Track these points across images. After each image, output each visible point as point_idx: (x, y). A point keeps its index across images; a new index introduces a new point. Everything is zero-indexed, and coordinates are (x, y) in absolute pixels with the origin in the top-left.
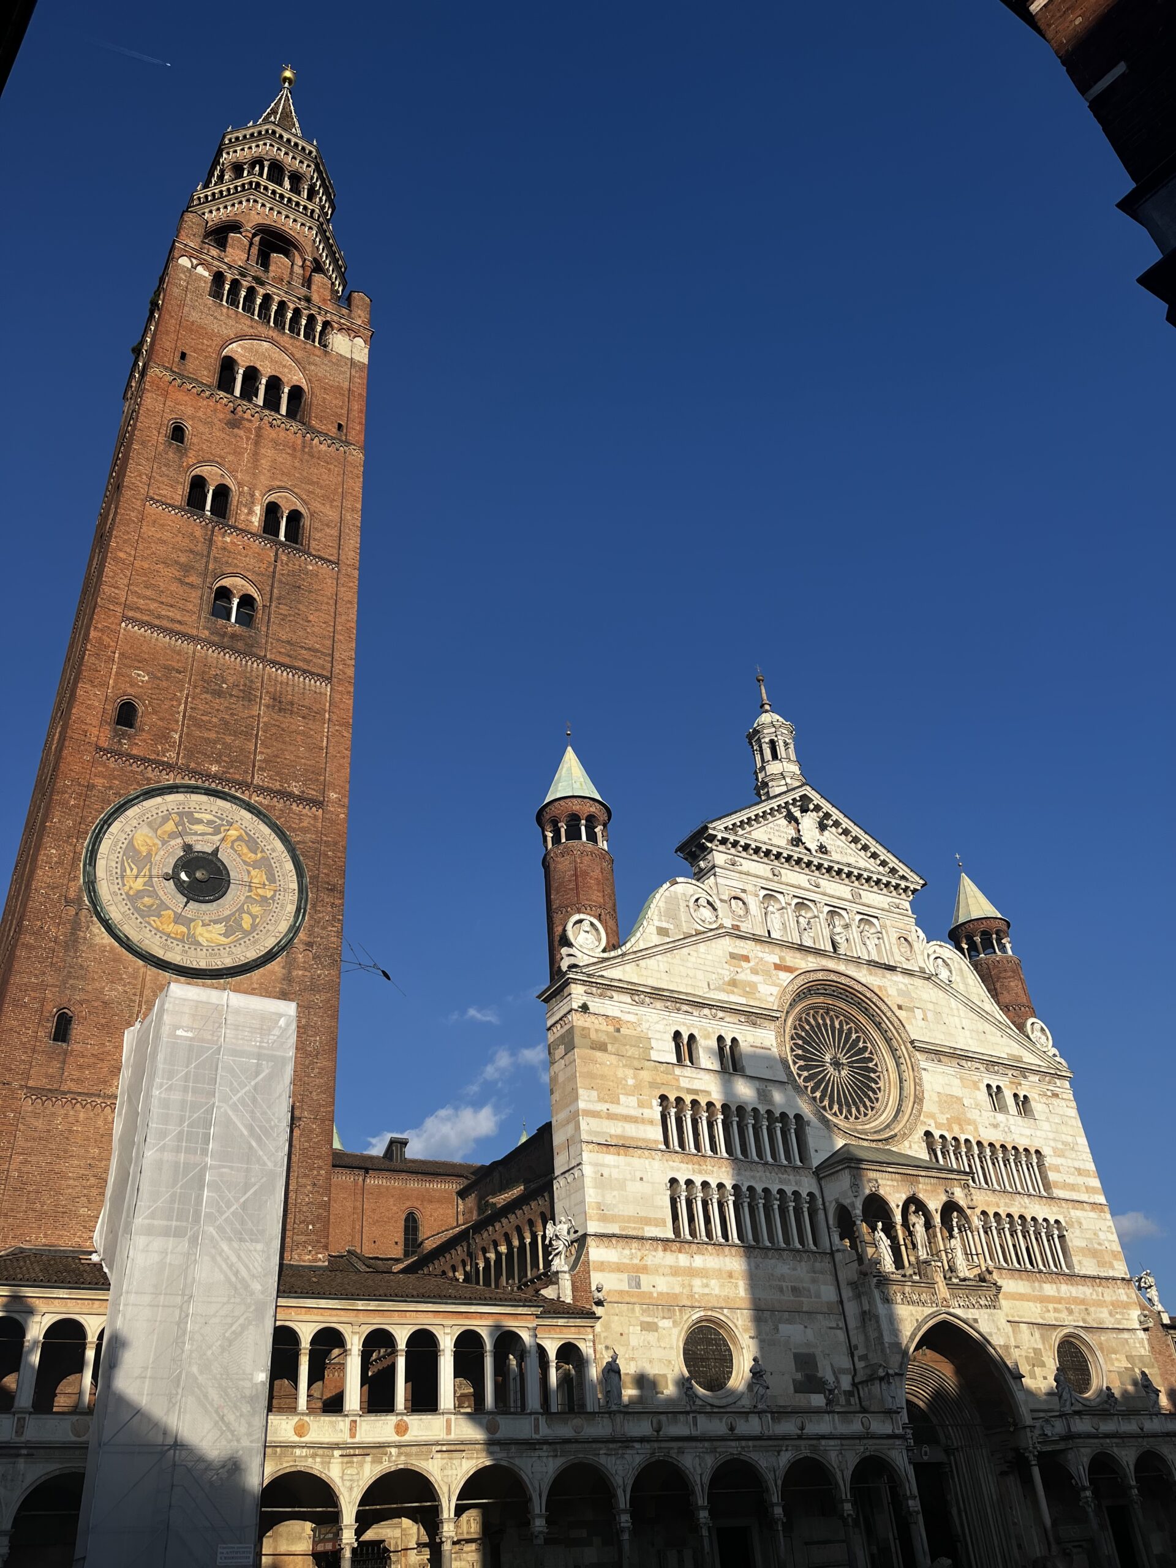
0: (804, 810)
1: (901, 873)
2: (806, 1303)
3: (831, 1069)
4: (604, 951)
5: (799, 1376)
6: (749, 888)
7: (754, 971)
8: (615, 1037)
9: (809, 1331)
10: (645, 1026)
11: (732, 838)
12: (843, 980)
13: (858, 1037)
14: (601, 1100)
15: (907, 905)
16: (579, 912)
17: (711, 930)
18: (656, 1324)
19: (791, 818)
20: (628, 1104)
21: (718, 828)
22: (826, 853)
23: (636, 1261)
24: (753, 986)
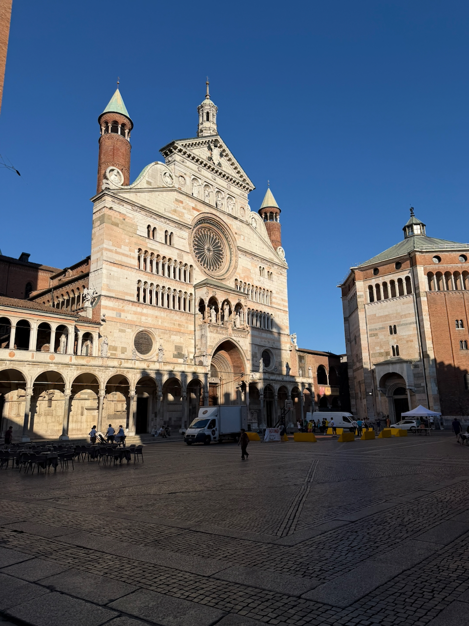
0: (216, 146)
1: (247, 182)
2: (182, 330)
3: (206, 251)
4: (122, 185)
5: (176, 353)
6: (188, 173)
7: (184, 208)
8: (123, 222)
9: (182, 339)
10: (136, 220)
11: (184, 150)
12: (218, 219)
13: (219, 242)
14: (113, 245)
15: (247, 195)
16: (113, 165)
17: (169, 187)
18: (125, 330)
19: (210, 149)
20: (125, 249)
21: (179, 144)
22: (220, 167)
23: (120, 307)
24: (183, 214)
